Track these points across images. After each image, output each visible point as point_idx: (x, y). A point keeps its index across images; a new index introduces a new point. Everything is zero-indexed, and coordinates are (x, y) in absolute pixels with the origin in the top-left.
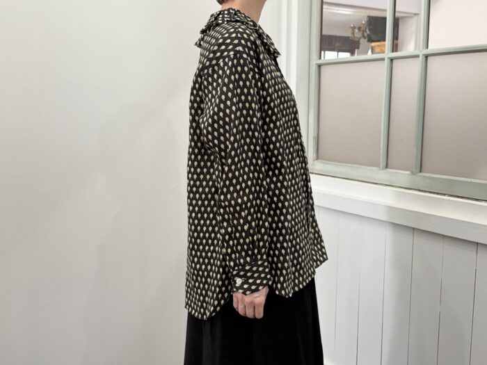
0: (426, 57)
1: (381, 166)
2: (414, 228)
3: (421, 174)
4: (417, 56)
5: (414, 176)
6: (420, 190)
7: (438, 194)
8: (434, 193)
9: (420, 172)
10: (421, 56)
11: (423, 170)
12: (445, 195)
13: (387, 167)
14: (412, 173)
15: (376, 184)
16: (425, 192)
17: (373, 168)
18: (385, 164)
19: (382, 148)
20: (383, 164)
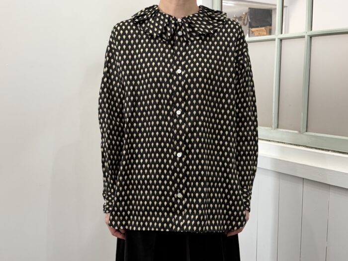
0: (311, 37)
1: (273, 127)
2: (303, 179)
3: (307, 133)
4: (303, 37)
5: (302, 135)
6: (307, 147)
7: (323, 150)
8: (319, 149)
9: (307, 131)
10: (306, 37)
11: (309, 129)
12: (329, 150)
13: (278, 127)
14: (300, 132)
15: (269, 141)
16: (312, 148)
17: (266, 128)
18: (276, 125)
19: (273, 112)
20: (274, 124)
